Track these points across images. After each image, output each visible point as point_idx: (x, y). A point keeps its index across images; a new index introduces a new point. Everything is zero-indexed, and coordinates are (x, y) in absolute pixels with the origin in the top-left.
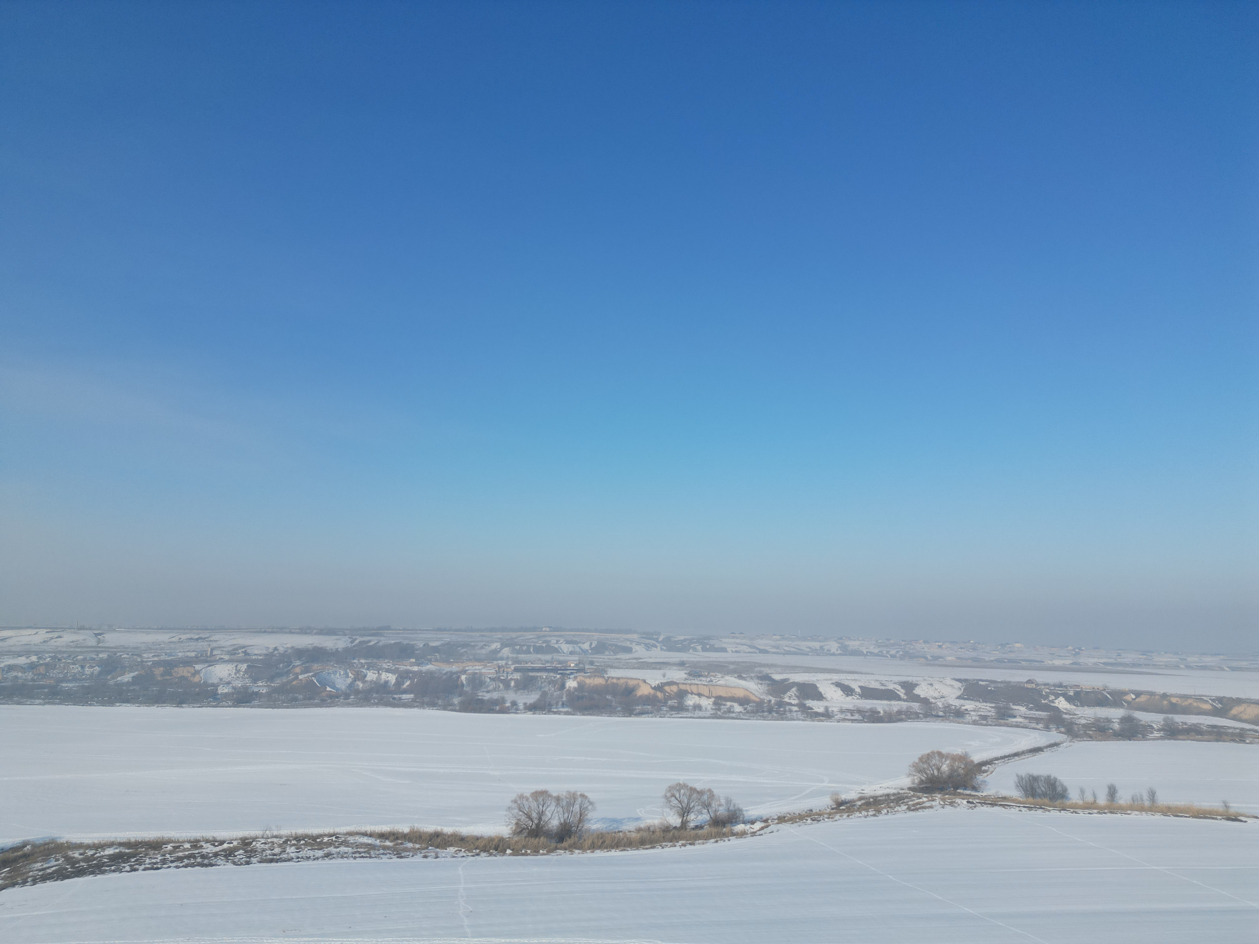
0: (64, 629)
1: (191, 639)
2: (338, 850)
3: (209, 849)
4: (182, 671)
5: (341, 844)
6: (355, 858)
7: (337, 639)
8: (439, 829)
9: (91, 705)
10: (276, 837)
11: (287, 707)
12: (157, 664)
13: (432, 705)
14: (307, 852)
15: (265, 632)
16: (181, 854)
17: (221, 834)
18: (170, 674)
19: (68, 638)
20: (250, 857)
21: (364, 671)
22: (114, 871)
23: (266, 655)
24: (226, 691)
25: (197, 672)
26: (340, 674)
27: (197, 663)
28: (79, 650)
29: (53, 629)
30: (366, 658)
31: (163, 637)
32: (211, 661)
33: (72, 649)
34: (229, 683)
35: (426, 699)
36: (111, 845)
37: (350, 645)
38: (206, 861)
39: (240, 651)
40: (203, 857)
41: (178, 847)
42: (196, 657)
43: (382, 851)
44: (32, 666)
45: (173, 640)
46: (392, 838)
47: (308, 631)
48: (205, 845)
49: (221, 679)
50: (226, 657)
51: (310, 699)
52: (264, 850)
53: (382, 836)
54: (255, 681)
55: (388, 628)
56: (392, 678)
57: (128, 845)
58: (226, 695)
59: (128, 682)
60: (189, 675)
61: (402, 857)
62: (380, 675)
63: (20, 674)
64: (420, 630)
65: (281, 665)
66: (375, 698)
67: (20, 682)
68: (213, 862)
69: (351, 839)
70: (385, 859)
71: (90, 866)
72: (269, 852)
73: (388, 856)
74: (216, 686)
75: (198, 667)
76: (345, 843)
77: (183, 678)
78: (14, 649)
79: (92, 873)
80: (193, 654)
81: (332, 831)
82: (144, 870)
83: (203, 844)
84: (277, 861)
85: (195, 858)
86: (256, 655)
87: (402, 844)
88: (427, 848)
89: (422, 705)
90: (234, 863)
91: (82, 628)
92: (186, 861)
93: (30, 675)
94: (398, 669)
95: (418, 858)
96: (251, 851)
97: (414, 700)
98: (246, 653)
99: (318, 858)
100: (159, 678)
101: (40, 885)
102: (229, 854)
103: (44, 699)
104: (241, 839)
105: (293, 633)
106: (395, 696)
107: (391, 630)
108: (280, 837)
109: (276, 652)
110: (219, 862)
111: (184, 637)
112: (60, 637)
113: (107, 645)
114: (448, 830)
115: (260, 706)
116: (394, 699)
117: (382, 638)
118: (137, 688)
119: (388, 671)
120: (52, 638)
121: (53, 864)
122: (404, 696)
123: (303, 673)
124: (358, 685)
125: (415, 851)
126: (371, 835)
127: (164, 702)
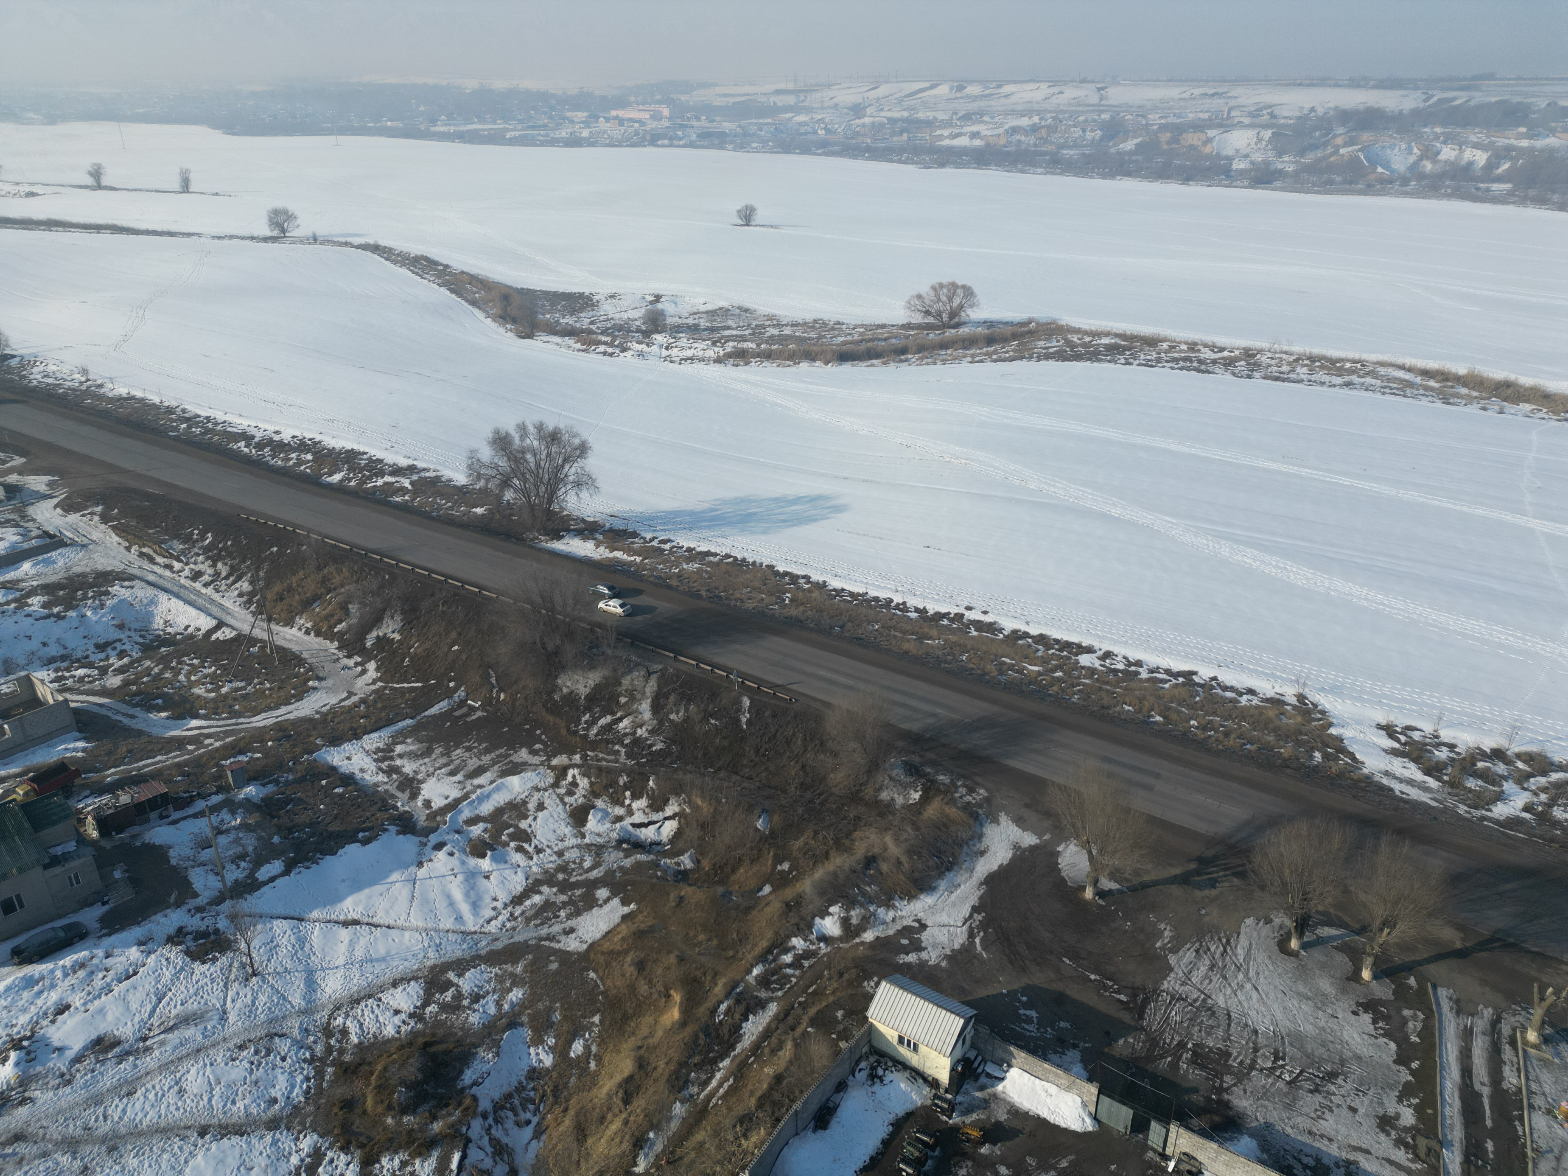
0: (1065, 83)
1: (1206, 94)
2: (1363, 380)
3: (1206, 354)
4: (1192, 139)
5: (1368, 374)
6: (1384, 393)
7: (1404, 96)
8: (1512, 377)
9: (1091, 177)
10: (1286, 353)
11: (1319, 193)
12: (1163, 128)
13: (1541, 201)
14: (1321, 376)
15: (1300, 85)
16: (1176, 355)
17: (1221, 341)
18: (1177, 141)
19: (1070, 93)
20: (1252, 371)
21: (1438, 145)
22: (1109, 361)
23: (1299, 118)
24: (1242, 166)
25: (1209, 140)
26: (1400, 149)
27: (1210, 127)
28: (1081, 109)
29: (1054, 83)
30: (1444, 124)
31: (1173, 92)
32: (1227, 126)
33: (1073, 108)
34: (1246, 156)
35: (1532, 192)
36: (1107, 334)
37: (1422, 105)
38: (1203, 367)
39: (1265, 112)
40: (1200, 362)
41: (1174, 347)
42: (1210, 119)
43: (1422, 392)
44: (1034, 129)
45: (1184, 95)
46: (1439, 378)
47: (1362, 83)
48: (1203, 350)
49: (1237, 151)
50: (1247, 121)
51: (1351, 183)
52: (1269, 366)
53: (1426, 373)
54: (1280, 154)
55: (1491, 77)
56: (1480, 158)
57: (1123, 336)
58: (1242, 172)
59: (1131, 150)
60: (1200, 143)
61: (1449, 404)
62: (1461, 151)
63: (1023, 138)
64: (1547, 79)
65: (1317, 134)
66: (1448, 187)
67: (1023, 146)
68: (1210, 369)
69: (1382, 371)
70: (1425, 402)
71: (1087, 353)
72: (1275, 369)
73: (1430, 398)
74: (1230, 159)
75: (1211, 133)
76: (1373, 374)
77: (1192, 147)
78: (1017, 107)
79: (1089, 359)
80: (1206, 116)
81: (1357, 357)
82: (1139, 365)
83: (1201, 347)
84: (1284, 380)
85: (1191, 361)
86: (1285, 117)
87: (1452, 387)
88: (1489, 399)
89: (1524, 201)
90: (1234, 374)
91: (1084, 81)
92: (1182, 363)
93: (1032, 140)
94: (1494, 143)
95: (1473, 409)
96: (1255, 364)
97: (1510, 193)
98: (1272, 115)
99: (1335, 386)
100: (1165, 147)
101: (1043, 363)
102: (1229, 363)
103: (1045, 168)
104: (1244, 349)
105: (1340, 86)
106: (1481, 185)
107: (1496, 79)
108: (1291, 354)
109: (1313, 114)
110: (1217, 370)
111: (1197, 92)
112: (1061, 92)
113: (1110, 102)
114: (1526, 381)
115: (1283, 189)
116: (1478, 189)
117: (1476, 94)
118: (1140, 158)
119: (1476, 146)
120: (1053, 94)
121: (1055, 344)
122: (1495, 186)
123: (1345, 145)
124: (1424, 166)
125: (1470, 400)
126: (1410, 370)
127: (1168, 178)
